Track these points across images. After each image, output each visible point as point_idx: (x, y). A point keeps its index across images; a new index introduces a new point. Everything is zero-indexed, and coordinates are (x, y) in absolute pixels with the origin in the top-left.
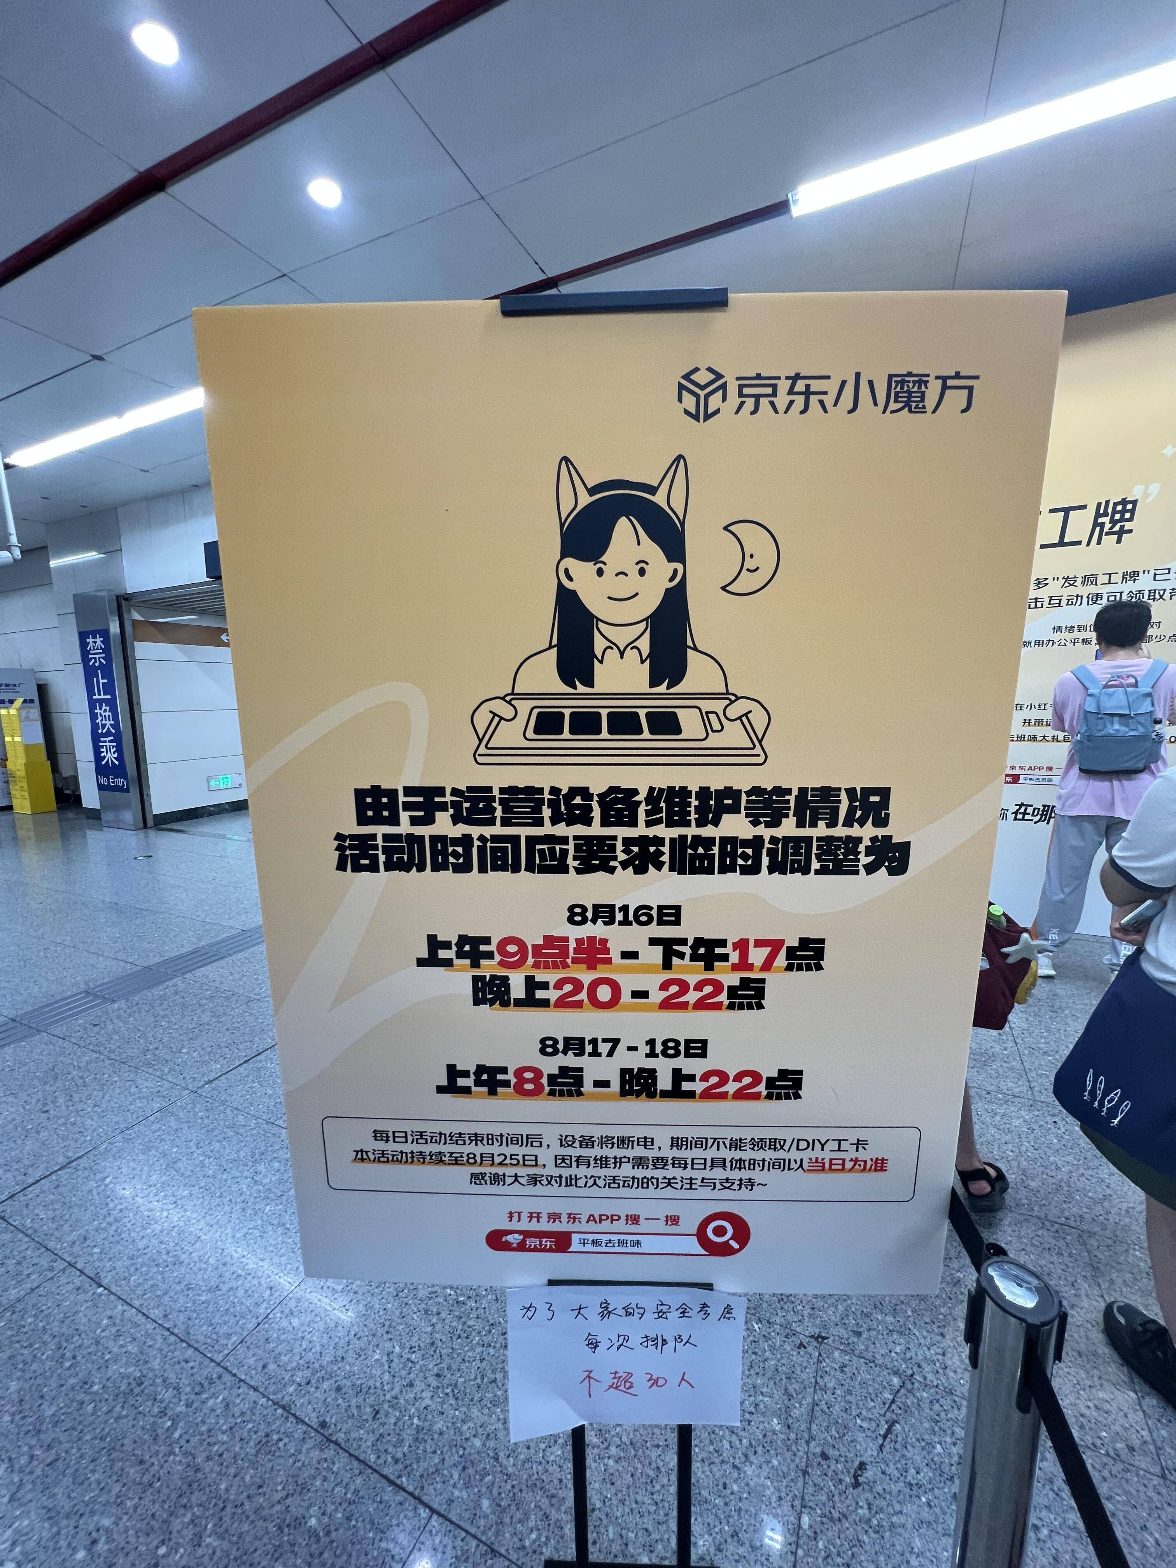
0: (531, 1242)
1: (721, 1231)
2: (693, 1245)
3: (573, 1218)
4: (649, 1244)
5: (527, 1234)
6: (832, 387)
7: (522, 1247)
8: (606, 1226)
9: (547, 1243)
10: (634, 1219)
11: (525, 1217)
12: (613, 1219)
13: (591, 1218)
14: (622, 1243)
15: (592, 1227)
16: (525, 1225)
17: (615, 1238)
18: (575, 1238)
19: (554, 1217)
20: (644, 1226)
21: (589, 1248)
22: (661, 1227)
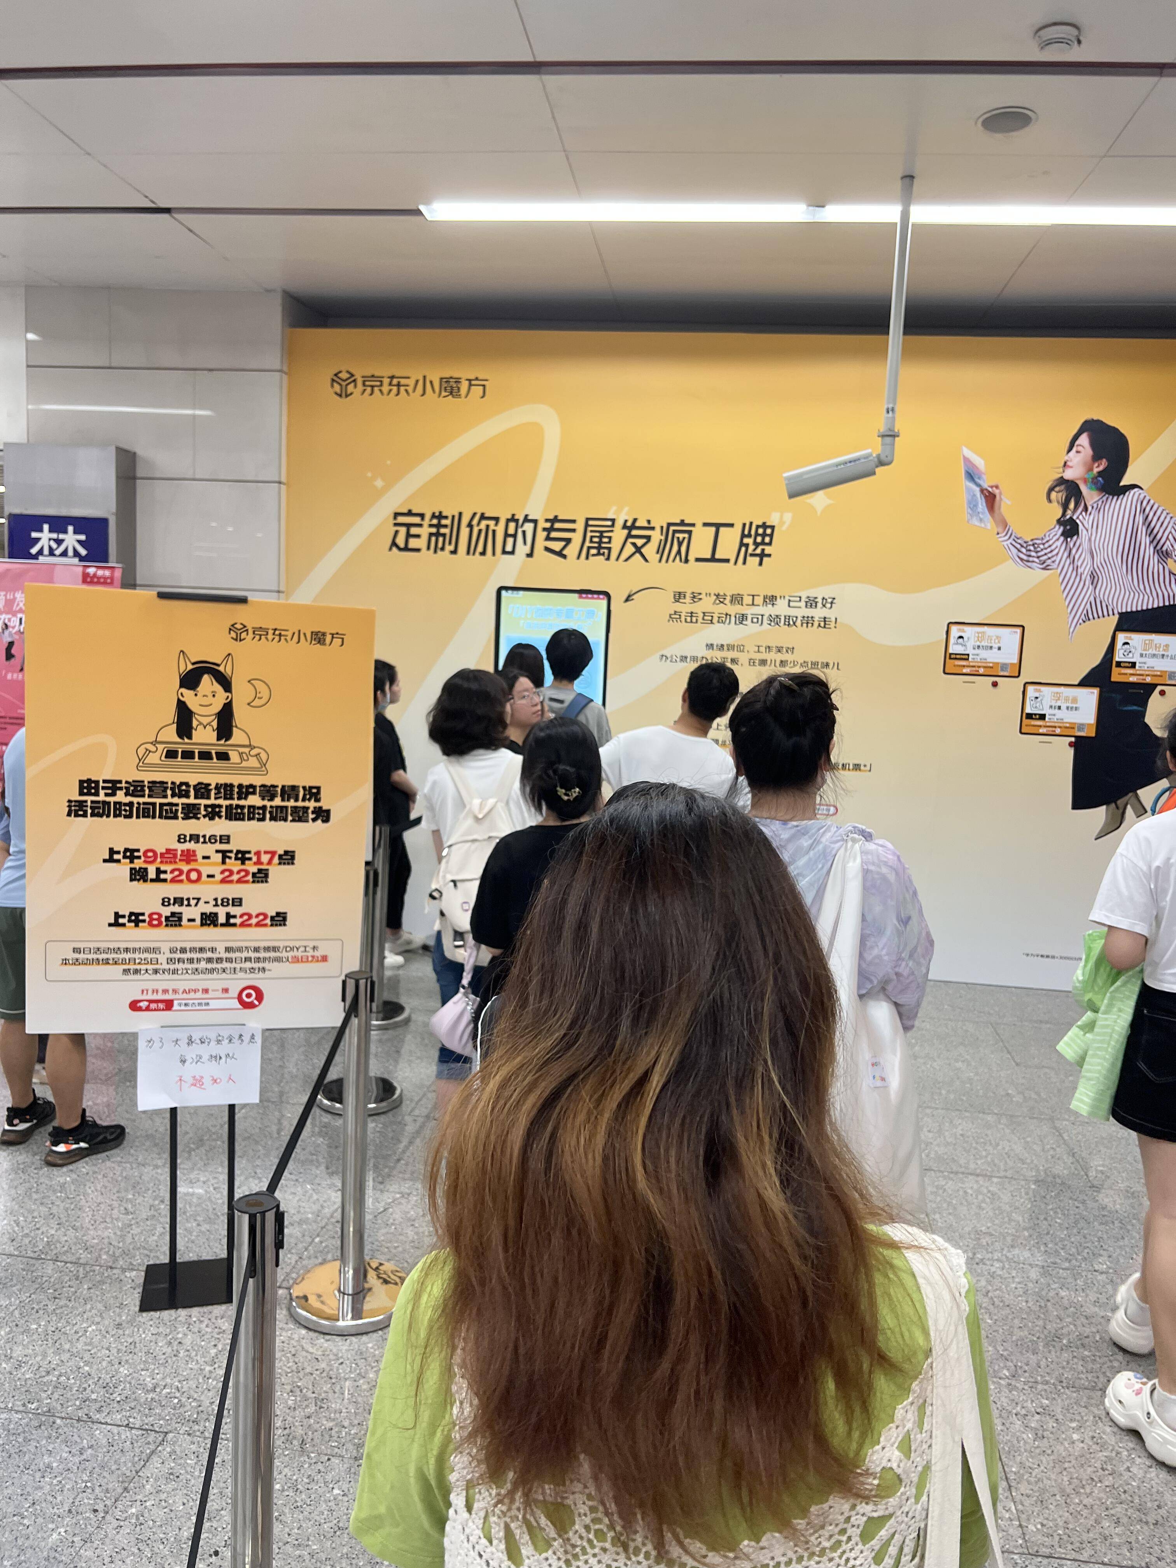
0: (153, 1006)
1: (249, 996)
2: (236, 1004)
3: (175, 991)
4: (214, 1004)
5: (151, 1001)
6: (290, 634)
7: (148, 1009)
8: (192, 995)
9: (161, 1006)
10: (206, 991)
11: (150, 992)
12: (195, 991)
13: (184, 991)
14: (200, 1004)
15: (185, 996)
16: (151, 997)
17: (196, 1002)
18: (176, 1003)
19: (165, 991)
20: (211, 994)
21: (183, 1008)
22: (219, 994)
